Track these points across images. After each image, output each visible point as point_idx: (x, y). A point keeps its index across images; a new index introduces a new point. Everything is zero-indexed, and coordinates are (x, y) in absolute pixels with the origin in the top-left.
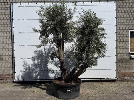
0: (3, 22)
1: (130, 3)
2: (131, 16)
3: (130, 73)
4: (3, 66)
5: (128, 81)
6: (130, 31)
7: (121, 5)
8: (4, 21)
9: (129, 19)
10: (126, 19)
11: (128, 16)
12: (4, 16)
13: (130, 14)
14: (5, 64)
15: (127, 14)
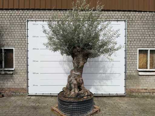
0: (19, 39)
1: (138, 23)
2: (139, 35)
3: (138, 89)
4: (17, 80)
5: (135, 97)
6: (138, 49)
7: (130, 25)
8: (19, 37)
9: (137, 38)
10: (135, 38)
11: (137, 35)
12: (20, 33)
13: (139, 33)
14: (19, 78)
15: (136, 33)
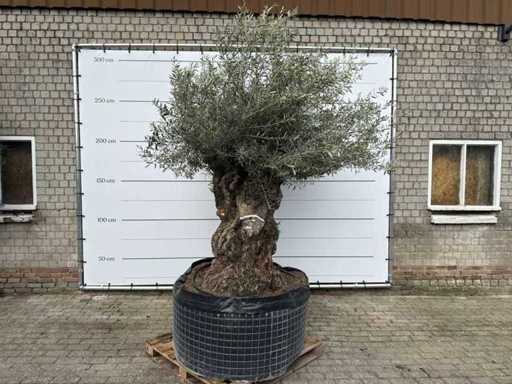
0: (49, 107)
1: (433, 59)
2: (436, 99)
3: (429, 268)
4: (47, 242)
5: (419, 291)
6: (432, 143)
7: (407, 65)
8: (50, 102)
9: (430, 107)
10: (421, 106)
11: (427, 99)
12: (51, 87)
13: (434, 92)
14: (51, 235)
15: (424, 91)
